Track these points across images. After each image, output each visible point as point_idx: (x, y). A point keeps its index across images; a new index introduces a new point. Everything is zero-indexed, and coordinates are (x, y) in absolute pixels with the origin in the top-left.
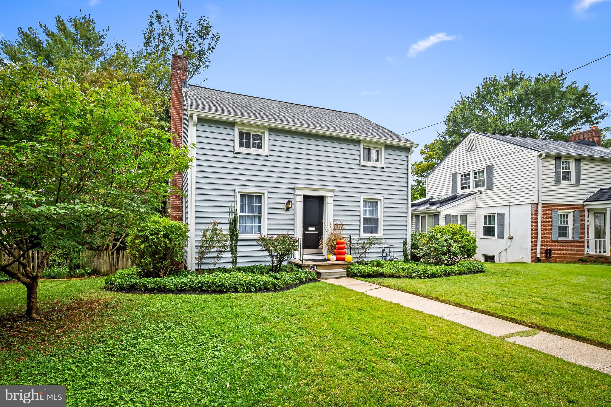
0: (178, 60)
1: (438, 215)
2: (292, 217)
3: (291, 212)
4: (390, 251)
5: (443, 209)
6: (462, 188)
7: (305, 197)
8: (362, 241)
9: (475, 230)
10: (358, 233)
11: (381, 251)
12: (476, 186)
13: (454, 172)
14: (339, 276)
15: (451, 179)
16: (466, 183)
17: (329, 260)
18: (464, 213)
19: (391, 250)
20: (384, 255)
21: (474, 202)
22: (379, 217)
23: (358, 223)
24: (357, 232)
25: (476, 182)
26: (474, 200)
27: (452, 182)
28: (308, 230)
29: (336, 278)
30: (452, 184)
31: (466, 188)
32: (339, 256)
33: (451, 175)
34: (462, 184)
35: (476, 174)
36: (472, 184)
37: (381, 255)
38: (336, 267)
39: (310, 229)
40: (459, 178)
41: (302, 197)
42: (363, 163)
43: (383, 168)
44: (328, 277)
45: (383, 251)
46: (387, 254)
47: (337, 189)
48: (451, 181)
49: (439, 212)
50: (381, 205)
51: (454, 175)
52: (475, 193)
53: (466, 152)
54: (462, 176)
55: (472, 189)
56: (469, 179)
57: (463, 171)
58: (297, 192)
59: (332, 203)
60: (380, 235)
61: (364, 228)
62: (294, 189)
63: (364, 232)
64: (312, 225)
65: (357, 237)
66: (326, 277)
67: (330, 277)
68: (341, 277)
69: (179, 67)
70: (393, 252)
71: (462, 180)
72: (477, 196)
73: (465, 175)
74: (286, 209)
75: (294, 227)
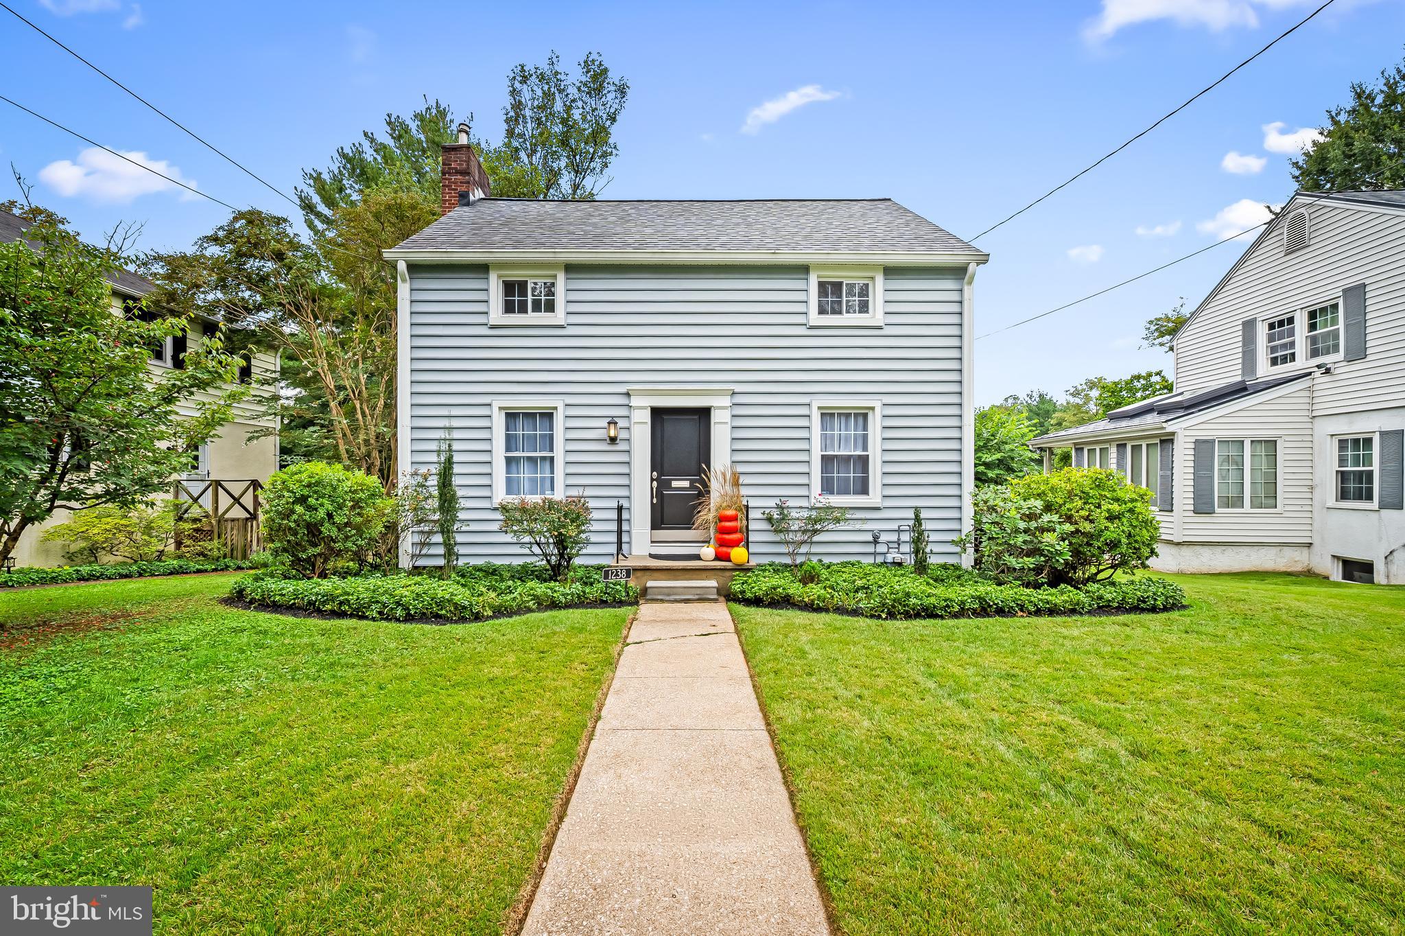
0: (453, 156)
1: (1172, 441)
2: (624, 458)
3: (622, 446)
4: (899, 539)
5: (1185, 425)
6: (1274, 362)
7: (657, 413)
9: (1309, 483)
10: (805, 493)
11: (871, 539)
12: (1315, 353)
13: (1247, 316)
14: (697, 597)
15: (1240, 338)
16: (1284, 346)
17: (698, 557)
18: (1266, 433)
19: (904, 537)
20: (881, 548)
21: (1307, 400)
23: (802, 468)
24: (801, 492)
25: (1314, 340)
26: (1307, 394)
27: (1244, 345)
28: (670, 487)
29: (686, 601)
30: (1244, 352)
31: (1284, 360)
33: (1240, 327)
34: (1273, 349)
35: (1312, 315)
36: (1301, 348)
37: (870, 549)
38: (704, 574)
39: (675, 484)
40: (1262, 331)
41: (649, 412)
42: (815, 318)
43: (880, 328)
44: (667, 598)
45: (876, 541)
46: (889, 548)
47: (738, 388)
48: (1240, 344)
49: (1173, 434)
50: (875, 424)
51: (1249, 326)
52: (1310, 374)
53: (1283, 254)
54: (1272, 326)
55: (1302, 362)
56: (1291, 333)
57: (1277, 311)
58: (635, 402)
59: (726, 423)
60: (874, 497)
61: (824, 480)
62: (628, 394)
63: (824, 490)
64: (680, 474)
65: (802, 503)
66: (660, 597)
67: (672, 598)
68: (702, 600)
69: (453, 169)
71: (1271, 338)
72: (1316, 381)
73: (1281, 323)
74: (608, 441)
75: (630, 480)
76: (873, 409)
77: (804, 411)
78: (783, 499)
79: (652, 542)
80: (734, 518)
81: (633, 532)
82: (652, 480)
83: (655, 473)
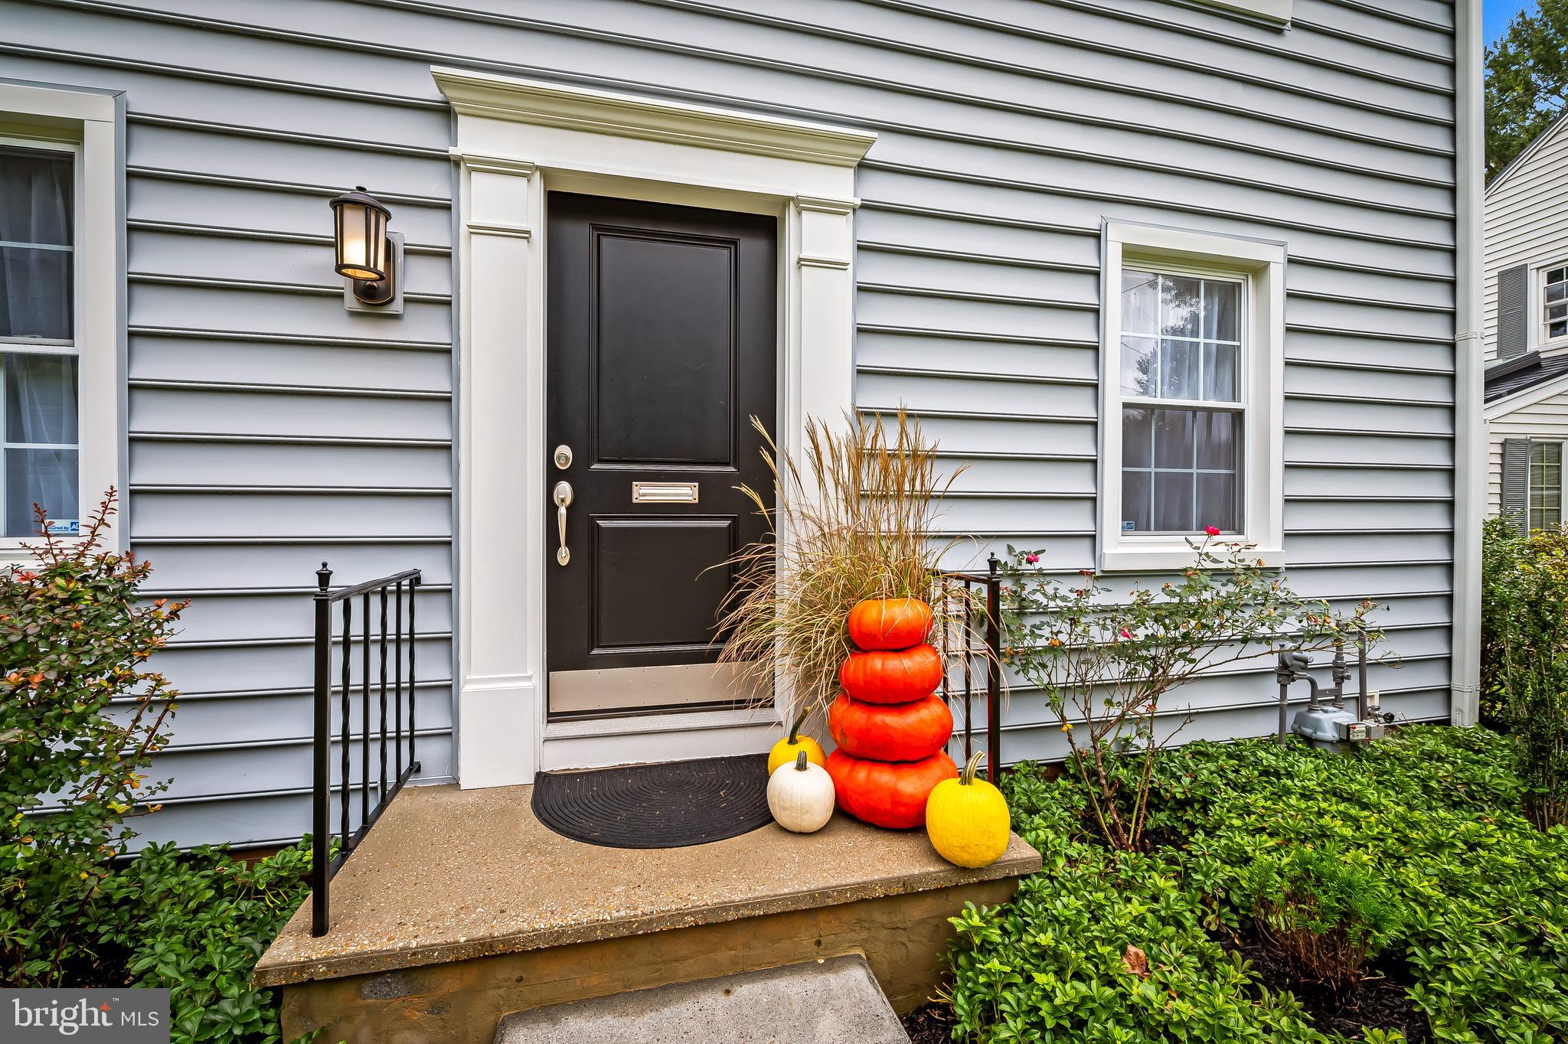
3: (415, 327)
8: (1123, 596)
10: (1084, 525)
13: (1509, 263)
19: (1351, 657)
20: (1298, 693)
22: (1247, 402)
23: (1077, 444)
24: (1077, 520)
27: (1501, 308)
28: (626, 507)
30: (1502, 317)
32: (862, 774)
37: (1269, 695)
39: (644, 492)
40: (1537, 285)
45: (1286, 672)
46: (1316, 693)
48: (1495, 305)
50: (1264, 316)
51: (1512, 278)
54: (1553, 277)
61: (1131, 486)
62: (442, 110)
63: (1134, 519)
64: (664, 455)
65: (1077, 558)
70: (1362, 666)
71: (1552, 294)
74: (351, 302)
75: (454, 470)
76: (1258, 270)
77: (1080, 254)
78: (1019, 546)
79: (553, 717)
80: (908, 640)
81: (468, 689)
82: (553, 475)
83: (564, 450)
